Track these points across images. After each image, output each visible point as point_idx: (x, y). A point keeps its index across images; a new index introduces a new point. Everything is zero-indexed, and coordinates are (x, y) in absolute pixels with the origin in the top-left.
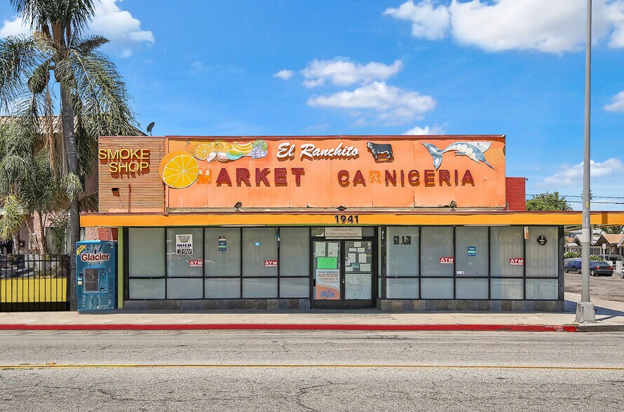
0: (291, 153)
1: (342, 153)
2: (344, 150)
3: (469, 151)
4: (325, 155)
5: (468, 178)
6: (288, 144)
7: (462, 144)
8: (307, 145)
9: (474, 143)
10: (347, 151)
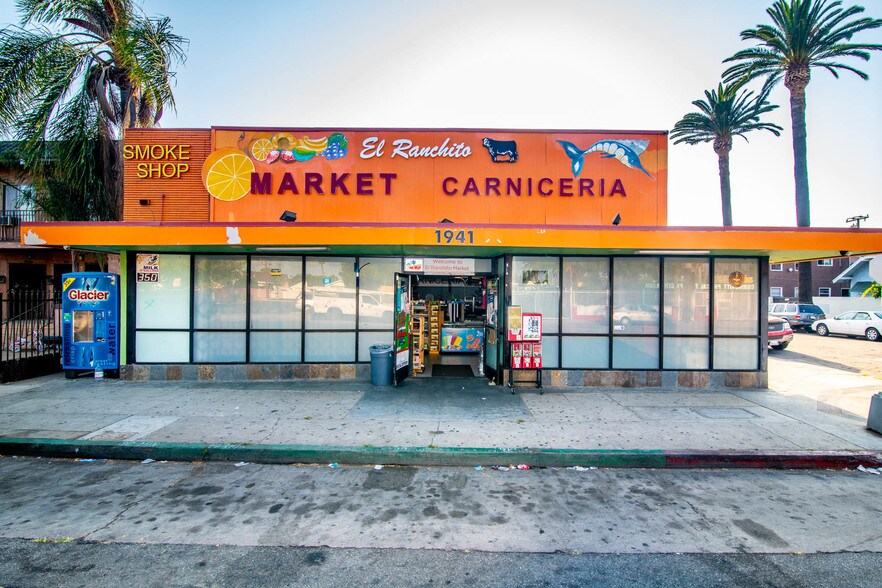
0: (380, 152)
1: (449, 153)
2: (452, 149)
3: (620, 154)
4: (426, 155)
5: (618, 189)
6: (375, 139)
7: (610, 143)
8: (402, 141)
9: (627, 142)
10: (455, 150)
